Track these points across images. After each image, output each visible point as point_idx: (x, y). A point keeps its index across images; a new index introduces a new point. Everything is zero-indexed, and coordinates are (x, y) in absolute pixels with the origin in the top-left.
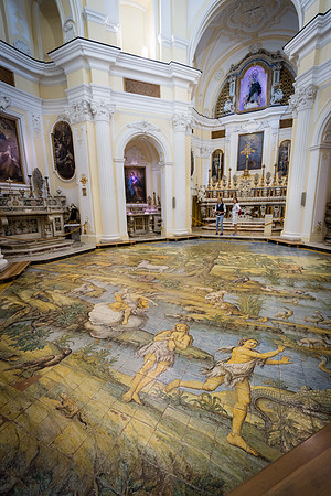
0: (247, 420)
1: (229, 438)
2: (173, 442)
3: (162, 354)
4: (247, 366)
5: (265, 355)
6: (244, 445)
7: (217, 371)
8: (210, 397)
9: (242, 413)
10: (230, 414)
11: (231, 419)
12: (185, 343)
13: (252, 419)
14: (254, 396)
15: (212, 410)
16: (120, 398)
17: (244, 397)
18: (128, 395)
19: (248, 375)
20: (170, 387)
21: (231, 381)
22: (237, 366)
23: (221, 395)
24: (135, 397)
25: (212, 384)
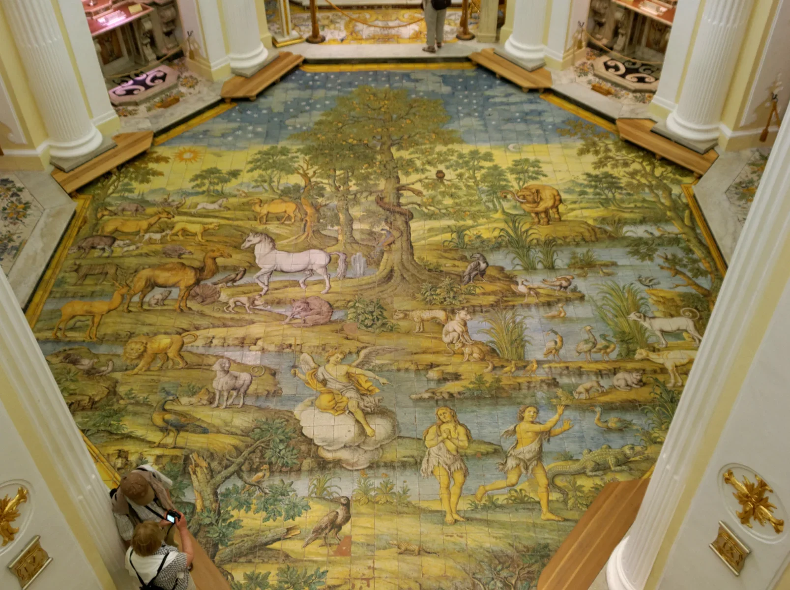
0: (550, 498)
1: (543, 517)
2: (507, 536)
3: (449, 462)
4: (535, 446)
5: (548, 425)
6: (553, 517)
8: (516, 491)
9: (545, 494)
10: (537, 499)
11: (539, 503)
12: (463, 437)
13: (555, 496)
15: (522, 502)
16: (444, 523)
17: (543, 481)
18: (449, 518)
19: (539, 456)
20: (479, 496)
21: (527, 468)
22: (527, 448)
23: (523, 485)
24: (456, 517)
25: (513, 478)
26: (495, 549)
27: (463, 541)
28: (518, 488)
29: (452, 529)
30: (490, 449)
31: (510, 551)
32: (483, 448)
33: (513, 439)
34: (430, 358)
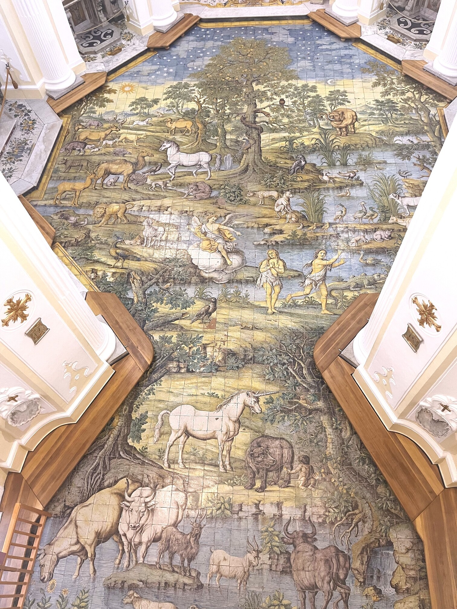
0: (328, 302)
1: (322, 312)
2: (301, 322)
3: (272, 281)
4: (322, 273)
5: (332, 261)
6: (328, 313)
7: (307, 282)
9: (325, 300)
10: (320, 302)
11: (321, 304)
12: (281, 267)
13: (330, 301)
14: (329, 290)
15: (312, 304)
16: (267, 314)
17: (324, 293)
18: (270, 311)
19: (324, 278)
20: (288, 300)
21: (316, 285)
22: (317, 274)
23: (313, 294)
24: (274, 311)
25: (307, 291)
26: (294, 328)
27: (277, 323)
28: (310, 296)
29: (271, 317)
30: (296, 274)
31: (301, 330)
32: (292, 273)
33: (310, 269)
34: (266, 221)
